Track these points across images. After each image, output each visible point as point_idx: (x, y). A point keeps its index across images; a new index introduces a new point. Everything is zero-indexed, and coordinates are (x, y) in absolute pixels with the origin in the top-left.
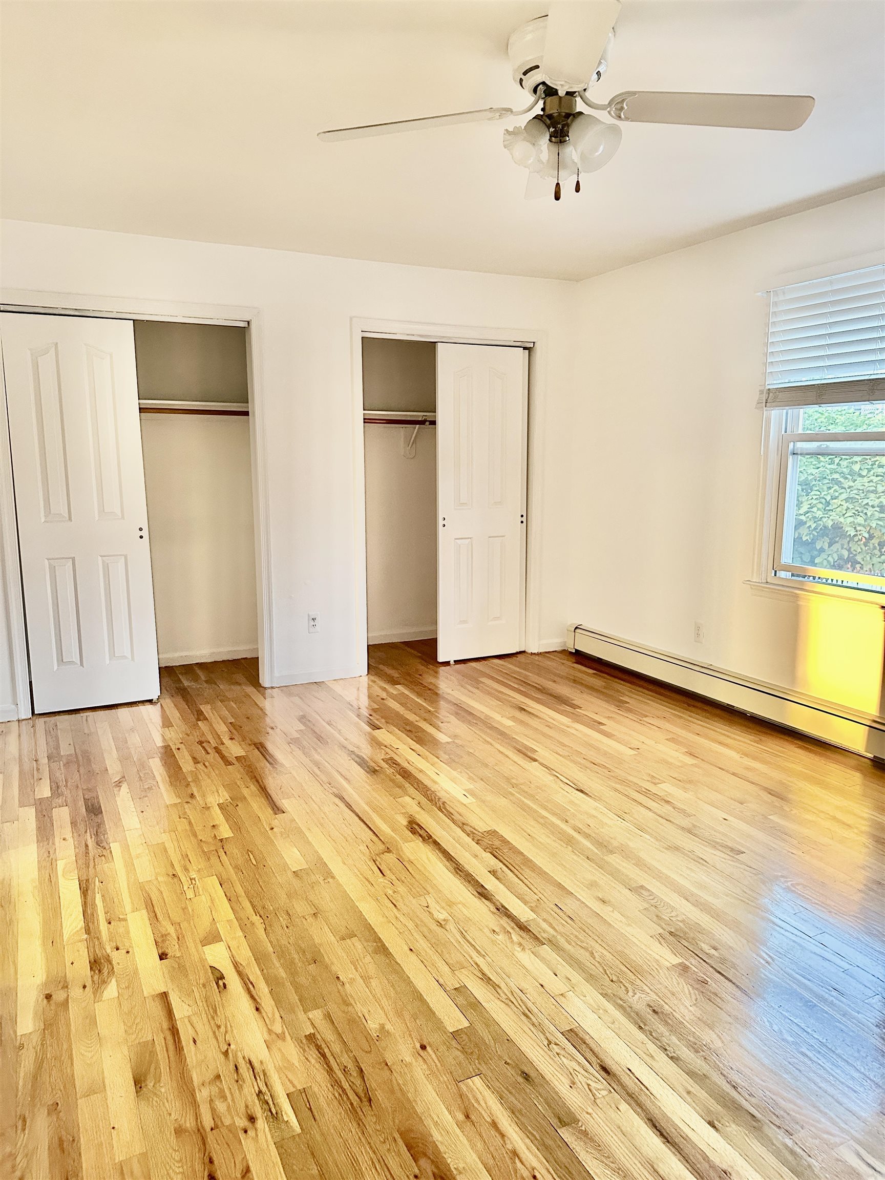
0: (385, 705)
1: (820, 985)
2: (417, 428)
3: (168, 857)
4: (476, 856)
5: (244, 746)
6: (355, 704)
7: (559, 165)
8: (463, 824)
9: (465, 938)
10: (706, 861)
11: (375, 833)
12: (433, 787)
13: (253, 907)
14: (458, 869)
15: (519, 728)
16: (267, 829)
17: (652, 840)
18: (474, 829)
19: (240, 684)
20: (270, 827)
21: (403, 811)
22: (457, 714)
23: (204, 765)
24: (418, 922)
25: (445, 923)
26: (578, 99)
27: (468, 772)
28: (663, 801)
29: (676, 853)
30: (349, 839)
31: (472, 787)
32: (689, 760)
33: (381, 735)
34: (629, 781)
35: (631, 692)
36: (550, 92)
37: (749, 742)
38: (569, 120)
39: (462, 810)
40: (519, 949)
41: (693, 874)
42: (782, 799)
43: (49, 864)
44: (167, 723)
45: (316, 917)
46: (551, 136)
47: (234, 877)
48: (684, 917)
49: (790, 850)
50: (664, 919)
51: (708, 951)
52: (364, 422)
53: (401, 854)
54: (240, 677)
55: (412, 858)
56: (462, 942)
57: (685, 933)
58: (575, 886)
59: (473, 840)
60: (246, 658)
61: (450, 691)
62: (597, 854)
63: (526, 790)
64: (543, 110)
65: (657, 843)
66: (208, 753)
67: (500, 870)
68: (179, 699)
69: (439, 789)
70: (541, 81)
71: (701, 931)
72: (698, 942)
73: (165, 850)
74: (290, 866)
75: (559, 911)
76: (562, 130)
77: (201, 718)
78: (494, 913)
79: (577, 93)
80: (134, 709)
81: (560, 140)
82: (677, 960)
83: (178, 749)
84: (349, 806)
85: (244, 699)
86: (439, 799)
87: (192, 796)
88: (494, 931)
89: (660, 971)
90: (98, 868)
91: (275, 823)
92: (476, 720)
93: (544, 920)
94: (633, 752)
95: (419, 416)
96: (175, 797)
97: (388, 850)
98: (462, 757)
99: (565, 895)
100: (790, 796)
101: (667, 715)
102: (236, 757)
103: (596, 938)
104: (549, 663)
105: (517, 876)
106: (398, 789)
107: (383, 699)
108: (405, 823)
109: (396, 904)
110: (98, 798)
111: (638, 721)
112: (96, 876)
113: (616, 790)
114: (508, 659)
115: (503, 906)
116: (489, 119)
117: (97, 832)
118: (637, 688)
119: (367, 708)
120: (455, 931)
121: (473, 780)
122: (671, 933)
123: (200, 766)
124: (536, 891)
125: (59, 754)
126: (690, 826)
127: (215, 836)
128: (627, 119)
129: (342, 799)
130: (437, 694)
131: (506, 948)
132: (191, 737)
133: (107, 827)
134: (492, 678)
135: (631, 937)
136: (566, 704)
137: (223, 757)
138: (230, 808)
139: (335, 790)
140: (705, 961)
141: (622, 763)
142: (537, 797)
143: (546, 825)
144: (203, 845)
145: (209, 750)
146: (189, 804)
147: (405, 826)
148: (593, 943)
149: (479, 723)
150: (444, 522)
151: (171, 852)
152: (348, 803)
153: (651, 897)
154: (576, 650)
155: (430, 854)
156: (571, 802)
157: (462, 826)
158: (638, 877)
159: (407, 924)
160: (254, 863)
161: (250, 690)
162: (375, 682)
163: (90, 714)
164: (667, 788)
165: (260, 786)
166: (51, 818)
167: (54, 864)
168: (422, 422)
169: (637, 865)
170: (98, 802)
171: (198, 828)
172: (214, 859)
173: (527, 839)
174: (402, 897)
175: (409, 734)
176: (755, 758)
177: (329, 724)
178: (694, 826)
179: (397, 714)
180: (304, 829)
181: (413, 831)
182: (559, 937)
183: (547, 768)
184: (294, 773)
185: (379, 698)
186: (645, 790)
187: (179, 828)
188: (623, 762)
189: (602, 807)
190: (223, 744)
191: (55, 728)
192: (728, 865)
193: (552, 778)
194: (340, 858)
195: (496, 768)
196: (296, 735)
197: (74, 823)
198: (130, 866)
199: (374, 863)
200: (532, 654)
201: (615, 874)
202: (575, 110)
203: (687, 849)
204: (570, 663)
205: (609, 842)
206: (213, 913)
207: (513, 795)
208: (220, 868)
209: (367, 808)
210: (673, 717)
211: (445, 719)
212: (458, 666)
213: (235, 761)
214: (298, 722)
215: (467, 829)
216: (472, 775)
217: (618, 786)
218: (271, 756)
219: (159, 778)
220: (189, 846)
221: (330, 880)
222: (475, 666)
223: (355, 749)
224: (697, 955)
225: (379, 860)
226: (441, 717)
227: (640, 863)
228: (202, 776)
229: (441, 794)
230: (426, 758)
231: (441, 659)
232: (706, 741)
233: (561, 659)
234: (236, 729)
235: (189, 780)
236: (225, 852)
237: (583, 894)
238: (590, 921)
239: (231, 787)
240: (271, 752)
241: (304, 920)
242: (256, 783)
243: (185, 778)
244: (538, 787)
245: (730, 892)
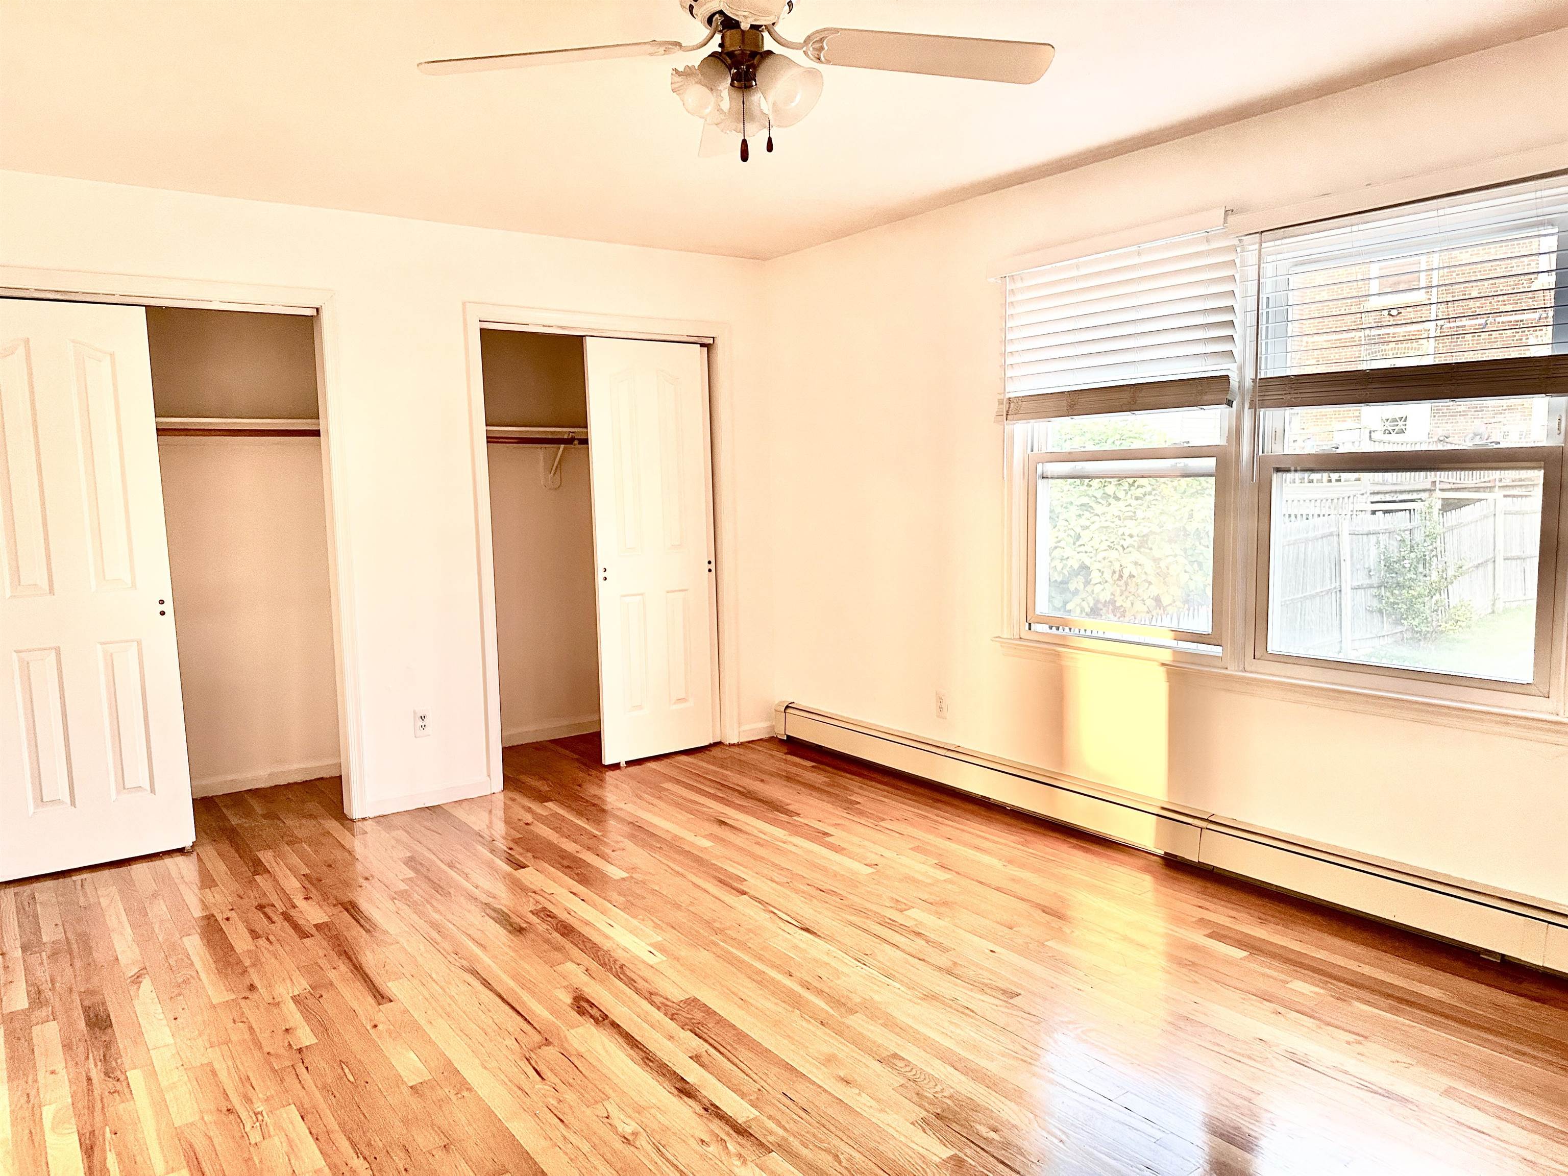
0: (531, 832)
1: (1128, 1164)
2: (561, 450)
3: (218, 1084)
4: (671, 1038)
5: (325, 908)
6: (486, 833)
7: (744, 115)
8: (651, 994)
9: (662, 1155)
10: (973, 1011)
11: (526, 1019)
12: (606, 945)
13: (354, 1145)
14: (648, 1058)
15: (719, 850)
16: (368, 1028)
17: (902, 989)
18: (667, 999)
19: (315, 818)
20: (373, 1024)
21: (566, 984)
22: (632, 837)
23: (268, 939)
24: (597, 1142)
25: (633, 1137)
26: (766, 34)
27: (653, 918)
28: (912, 933)
29: (934, 1002)
30: (489, 1030)
31: (660, 939)
32: (942, 875)
33: (529, 876)
34: (868, 910)
35: (861, 788)
36: (729, 24)
37: (1013, 844)
38: (756, 61)
39: (647, 973)
40: (738, 1163)
41: (958, 1031)
42: (1059, 918)
43: (27, 1114)
44: (207, 881)
45: (448, 1151)
46: (732, 81)
47: (323, 1106)
48: (952, 1091)
49: (1075, 985)
50: (926, 1097)
51: (985, 1135)
52: (488, 442)
53: (566, 1045)
54: (312, 806)
55: (582, 1050)
56: (660, 1163)
57: (955, 1113)
58: (807, 1064)
59: (666, 1014)
60: (322, 779)
61: (622, 805)
62: (832, 1016)
63: (734, 936)
64: (720, 45)
65: (909, 992)
66: (274, 922)
67: (705, 1053)
68: (226, 847)
69: (614, 946)
70: (718, 9)
71: (976, 1108)
72: (972, 1124)
73: (214, 1073)
74: (405, 1079)
75: (788, 1102)
76: (747, 72)
77: (260, 869)
78: (701, 1116)
79: (764, 27)
80: (158, 863)
81: (745, 84)
82: (947, 1153)
83: (228, 919)
84: (486, 984)
85: (322, 839)
86: (615, 961)
87: (252, 988)
88: (703, 1141)
89: (928, 1170)
90: (110, 1111)
91: (380, 1017)
92: (658, 842)
93: (770, 1117)
94: (870, 870)
95: (565, 432)
96: (225, 992)
97: (547, 1042)
98: (644, 898)
99: (795, 1079)
100: (1069, 913)
101: (909, 815)
102: (314, 925)
103: (841, 1134)
104: (754, 756)
105: (729, 1060)
106: (556, 953)
107: (527, 824)
108: (569, 1000)
109: (562, 1117)
110: (104, 1004)
111: (874, 827)
112: (106, 1125)
113: (852, 924)
114: (699, 755)
115: (713, 1105)
116: (651, 54)
117: (104, 1056)
118: (869, 783)
119: (504, 838)
120: (649, 1148)
121: (661, 928)
122: (937, 1115)
123: (262, 942)
124: (755, 1077)
125: (40, 942)
126: (950, 964)
127: (290, 1045)
128: (828, 62)
129: (475, 973)
130: (604, 811)
131: (720, 1164)
132: (246, 900)
133: (121, 1047)
134: (678, 782)
135: (886, 1128)
136: (778, 811)
137: (296, 927)
138: (311, 1002)
139: (464, 963)
140: (982, 1149)
141: (857, 887)
142: (750, 945)
143: (761, 980)
144: (273, 1059)
145: (275, 918)
146: (247, 1001)
147: (569, 1005)
148: (837, 1142)
149: (665, 848)
150: (605, 574)
151: (223, 1075)
152: (484, 980)
153: (908, 1069)
154: (788, 736)
155: (606, 1041)
156: (795, 947)
157: (650, 996)
158: (891, 1043)
159: (581, 1146)
160: (351, 1079)
161: (332, 825)
162: (514, 800)
163: (85, 876)
164: (917, 916)
165: (354, 965)
166: (30, 1041)
167: (37, 1112)
168: (569, 441)
169: (885, 1025)
170: (106, 1010)
171: (264, 1037)
172: (291, 1080)
173: (739, 1007)
174: (571, 1107)
175: (567, 871)
176: (1022, 866)
177: (451, 866)
178: (955, 963)
179: (550, 845)
180: (423, 1022)
181: (581, 1012)
182: (791, 1139)
183: (759, 902)
184: (403, 941)
185: (521, 823)
186: (889, 921)
187: (234, 1038)
188: (857, 884)
189: (835, 950)
190: (294, 907)
191: (31, 902)
192: (1000, 1013)
193: (768, 916)
194: (477, 1061)
195: (691, 908)
196: (403, 886)
197: (67, 1046)
198: (161, 1107)
199: (527, 1062)
200: (731, 745)
201: (859, 1042)
202: (763, 47)
203: (947, 997)
204: (780, 755)
205: (848, 997)
206: (293, 1161)
207: (716, 944)
208: (302, 1093)
209: (512, 984)
210: (916, 818)
211: (617, 846)
212: (630, 769)
213: (313, 931)
214: (404, 866)
215: (655, 1000)
216: (659, 922)
217: (853, 919)
218: (368, 919)
219: (198, 965)
220: (251, 1065)
221: (465, 1093)
222: (655, 767)
223: (490, 900)
224: (972, 1142)
225: (535, 1057)
226: (613, 844)
227: (890, 1023)
228: (266, 958)
229: (619, 954)
230: (594, 906)
231: (608, 760)
232: (959, 847)
233: (769, 749)
234: (313, 884)
235: (246, 965)
236: (307, 1068)
237: (819, 1075)
238: (830, 1111)
239: (310, 969)
240: (367, 914)
241: (430, 1158)
242: (347, 961)
243: (240, 962)
244: (750, 930)
245: (1007, 1051)
